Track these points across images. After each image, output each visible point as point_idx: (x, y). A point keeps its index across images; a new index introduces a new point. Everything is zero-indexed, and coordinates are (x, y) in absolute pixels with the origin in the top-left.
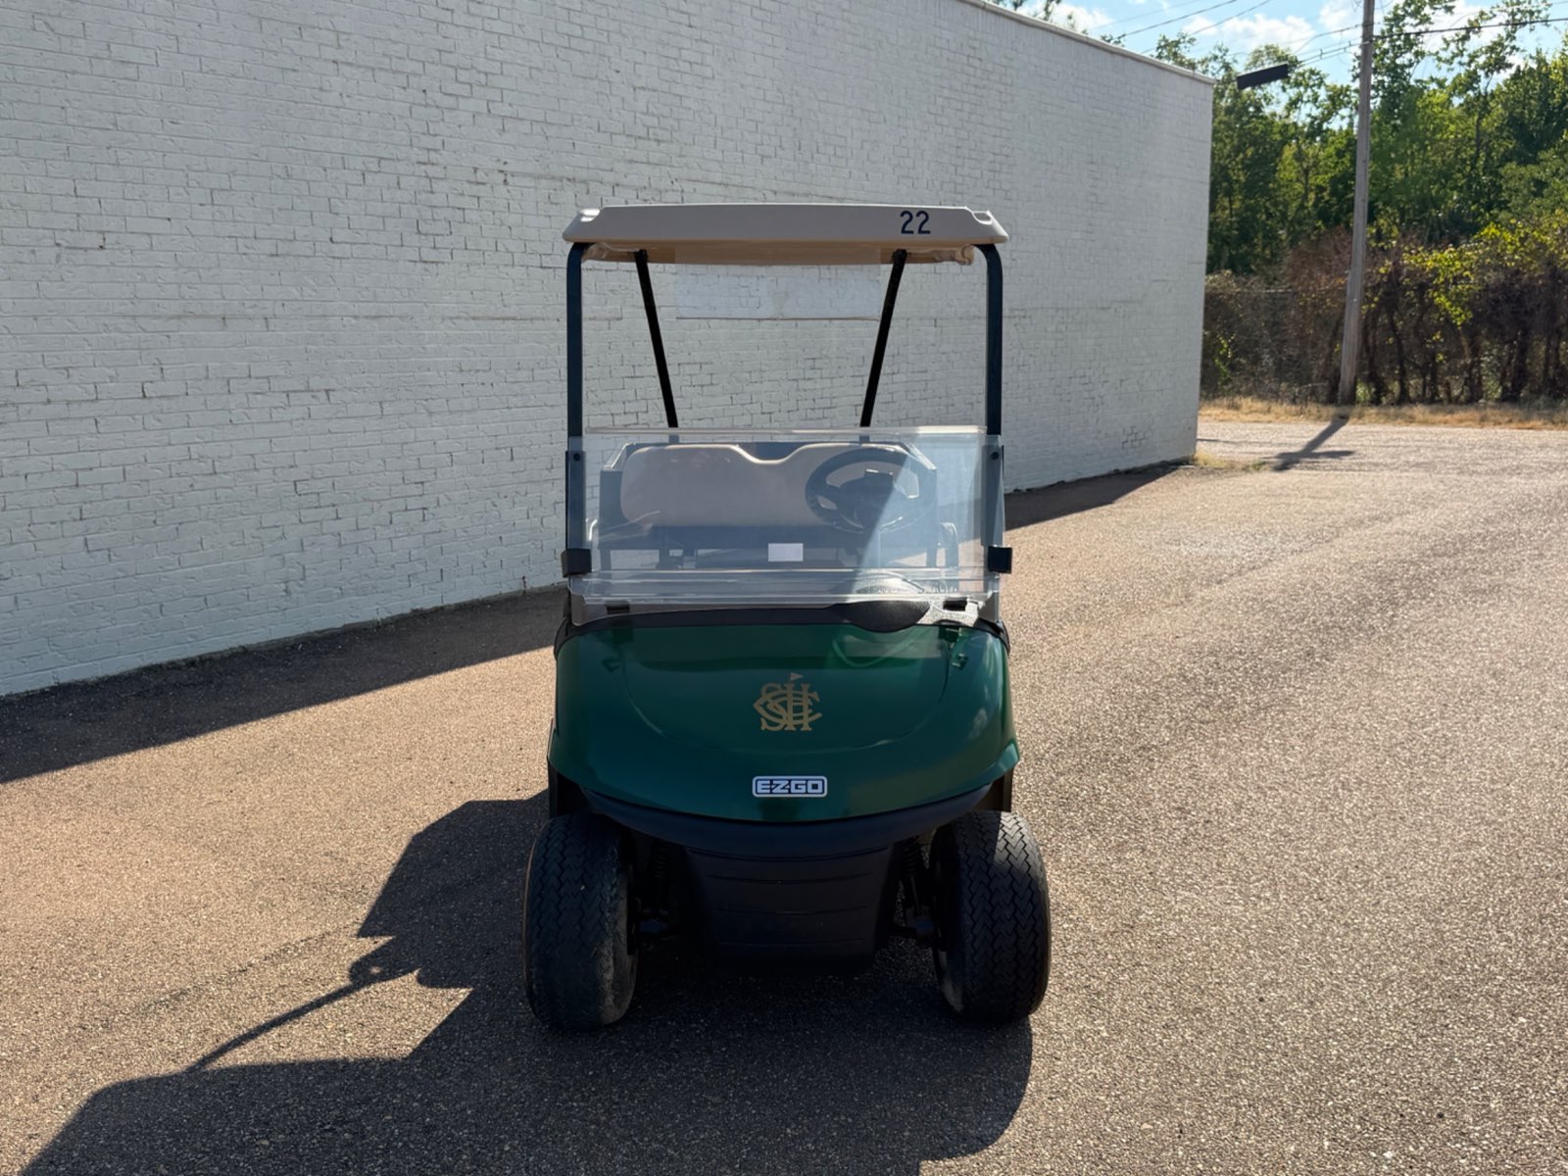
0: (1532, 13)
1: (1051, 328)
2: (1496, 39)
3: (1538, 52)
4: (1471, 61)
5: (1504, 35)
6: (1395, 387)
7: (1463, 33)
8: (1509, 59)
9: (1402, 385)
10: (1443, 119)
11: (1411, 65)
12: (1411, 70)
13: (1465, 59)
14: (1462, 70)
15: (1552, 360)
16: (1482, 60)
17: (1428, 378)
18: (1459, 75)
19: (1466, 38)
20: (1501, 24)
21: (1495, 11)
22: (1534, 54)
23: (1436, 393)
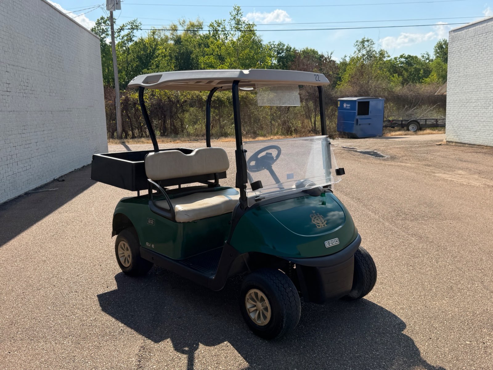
0: (137, 26)
1: (77, 115)
2: (128, 33)
3: (142, 38)
4: (122, 38)
5: (130, 32)
6: (130, 133)
7: (119, 30)
8: (133, 39)
9: (132, 132)
10: (118, 54)
11: (105, 38)
12: (105, 39)
13: (121, 38)
14: (120, 41)
15: (172, 124)
16: (125, 38)
17: (140, 130)
18: (119, 42)
19: (120, 31)
20: (129, 29)
21: (127, 25)
22: (141, 38)
23: (142, 134)
